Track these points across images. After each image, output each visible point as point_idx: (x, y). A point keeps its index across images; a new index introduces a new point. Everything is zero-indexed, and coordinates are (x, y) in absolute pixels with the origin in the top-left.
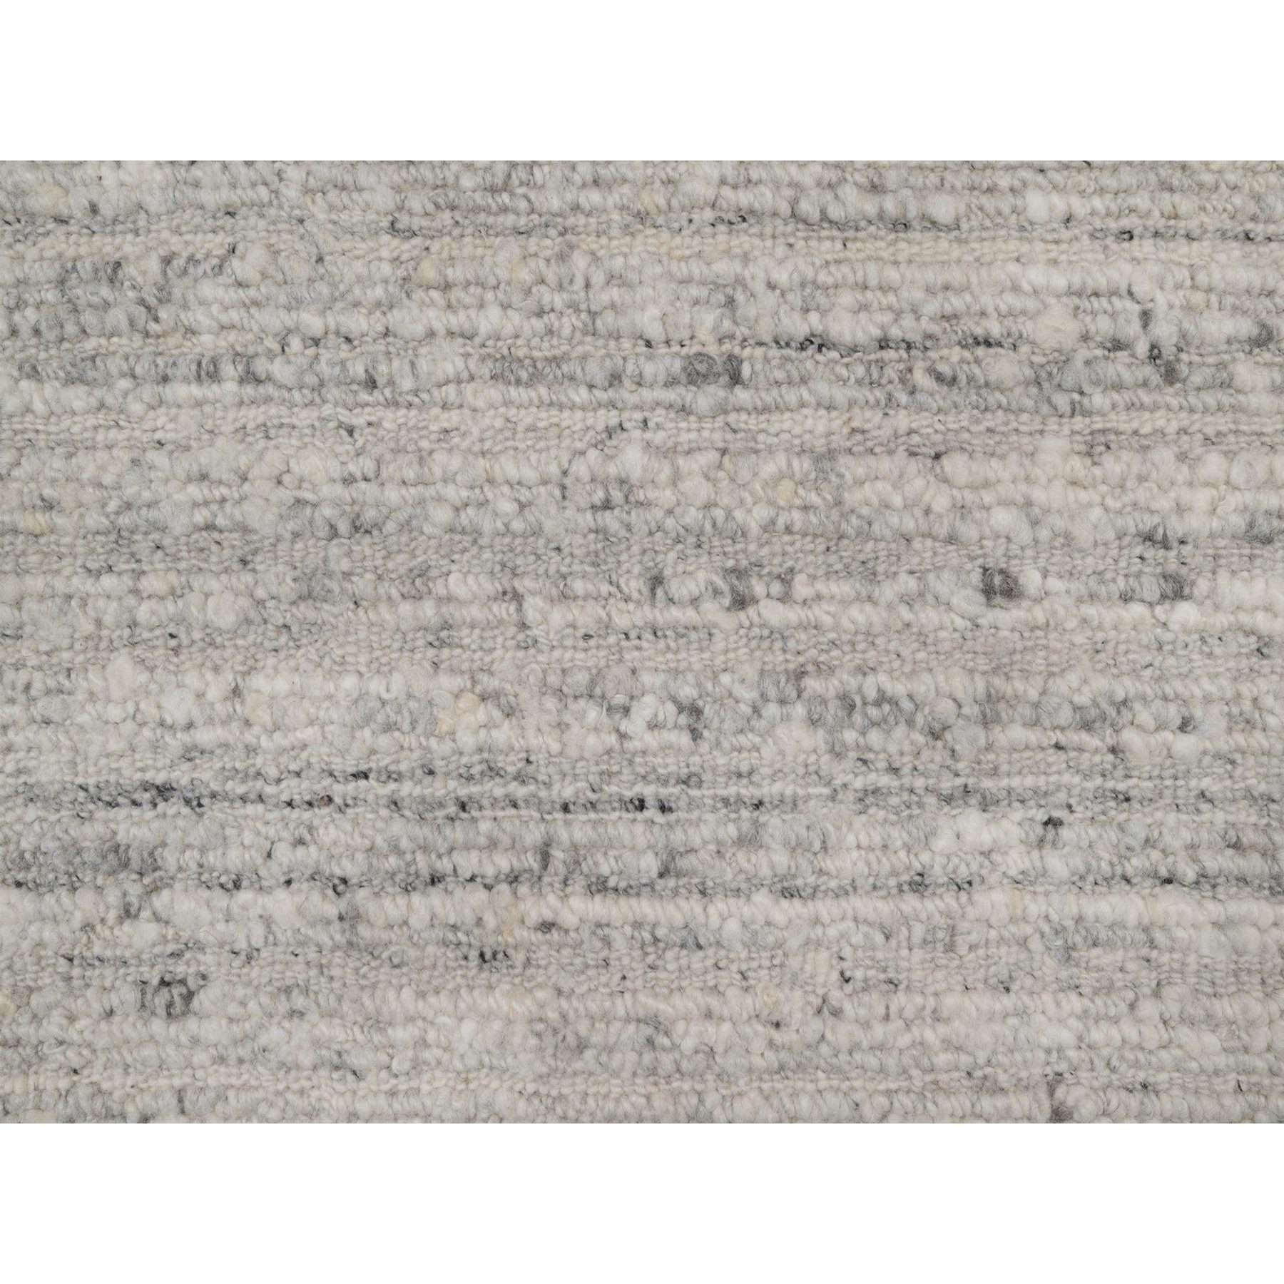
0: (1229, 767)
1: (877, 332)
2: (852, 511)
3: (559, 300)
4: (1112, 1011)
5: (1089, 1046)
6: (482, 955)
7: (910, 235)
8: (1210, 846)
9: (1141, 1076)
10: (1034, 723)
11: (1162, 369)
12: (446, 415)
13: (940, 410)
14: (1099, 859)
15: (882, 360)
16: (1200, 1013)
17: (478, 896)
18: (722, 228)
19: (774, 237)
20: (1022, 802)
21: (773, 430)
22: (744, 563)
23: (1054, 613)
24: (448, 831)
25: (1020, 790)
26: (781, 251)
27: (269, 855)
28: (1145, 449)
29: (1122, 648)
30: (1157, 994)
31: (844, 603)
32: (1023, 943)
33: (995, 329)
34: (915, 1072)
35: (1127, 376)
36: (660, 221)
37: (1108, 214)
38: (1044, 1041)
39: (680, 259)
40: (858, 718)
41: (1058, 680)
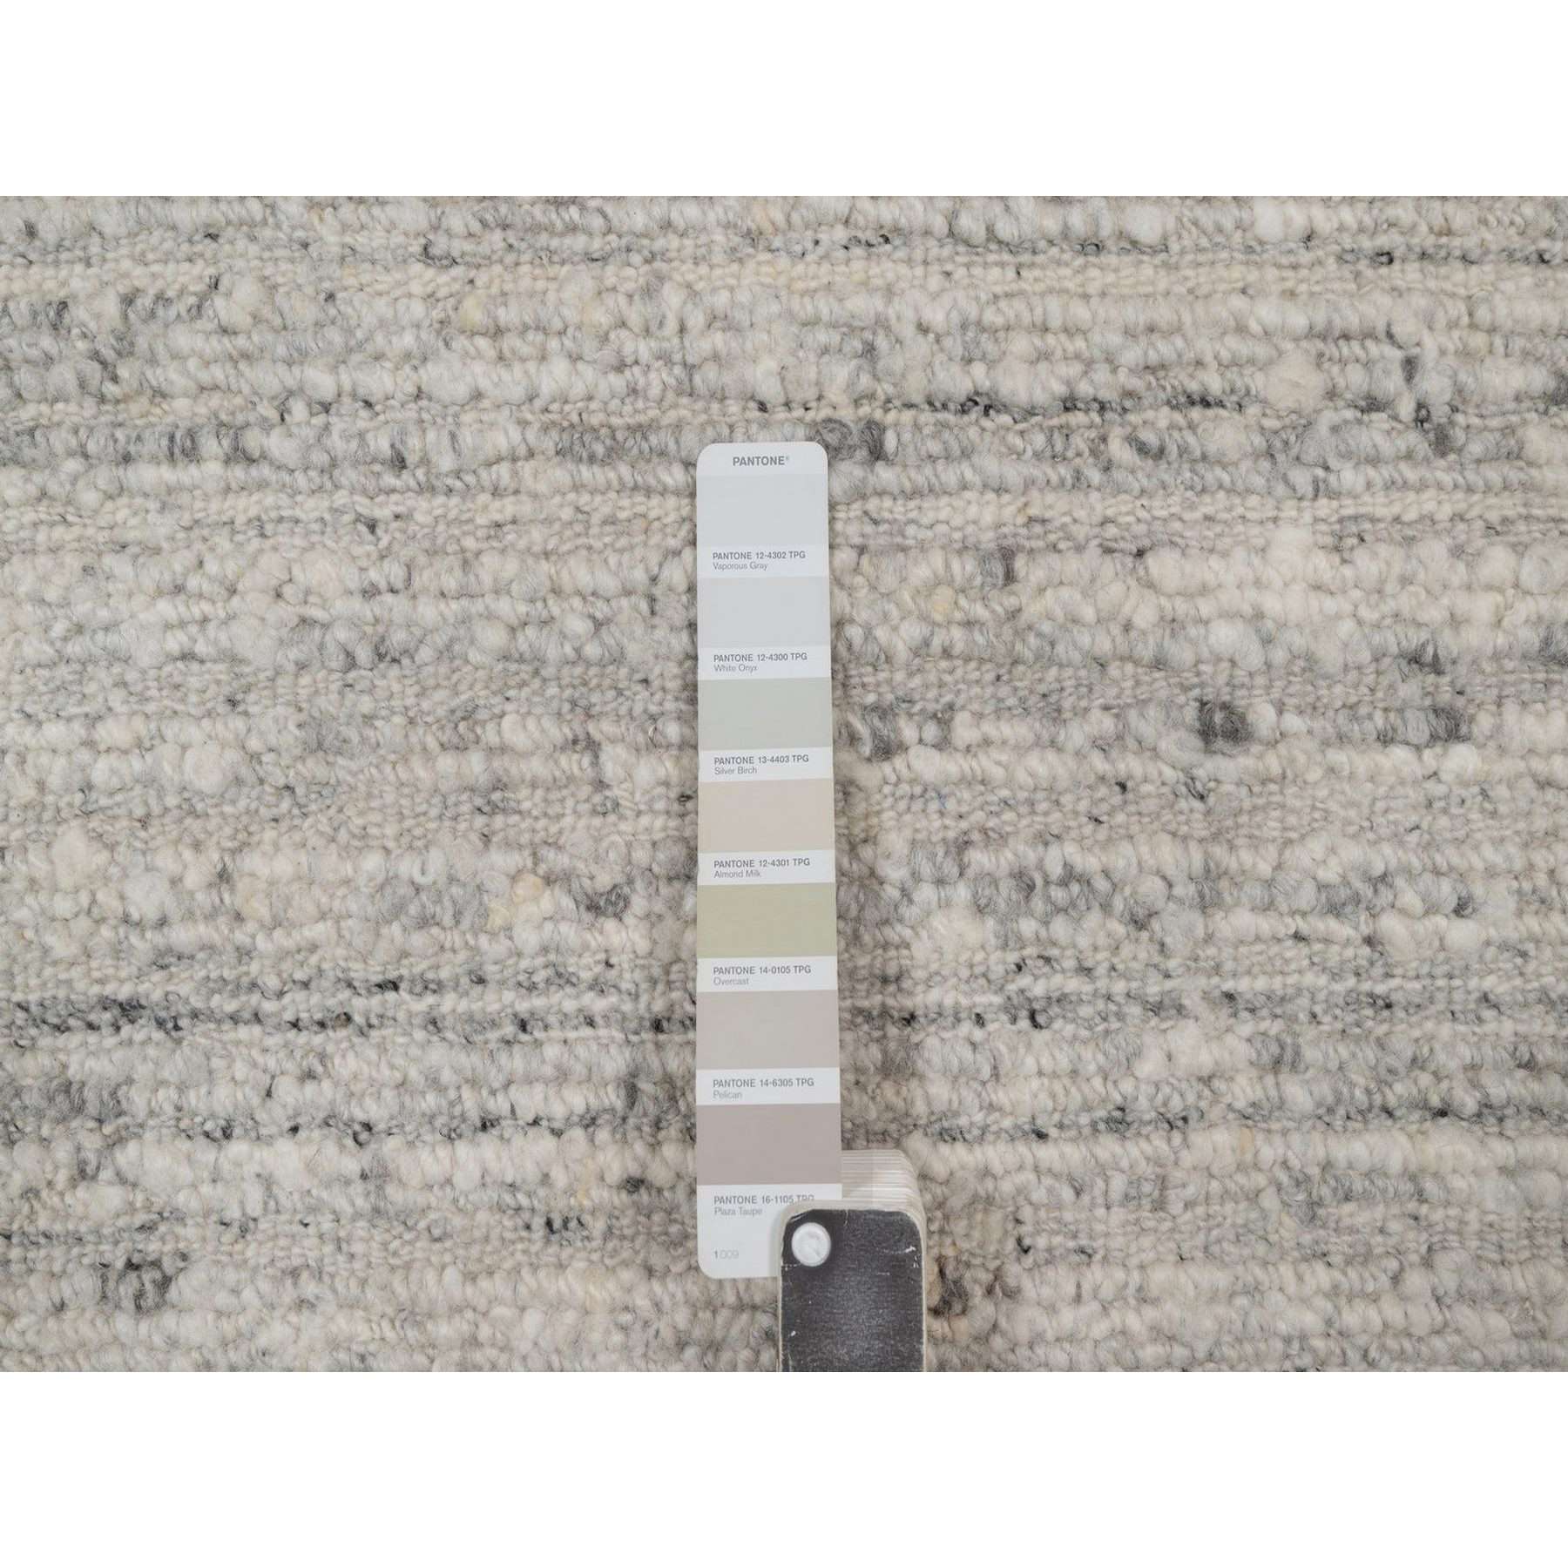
0: (1519, 961)
1: (1060, 389)
2: (1030, 628)
3: (644, 349)
4: (1370, 1287)
5: (1341, 1333)
6: (549, 1224)
7: (1104, 259)
8: (1496, 1066)
10: (1268, 907)
11: (1431, 436)
12: (497, 504)
13: (1143, 492)
14: (1352, 1085)
15: (1068, 426)
16: (1483, 1287)
17: (543, 1145)
18: (858, 251)
19: (925, 263)
20: (1252, 1011)
21: (925, 521)
22: (890, 697)
23: (1292, 761)
24: (503, 1058)
25: (1249, 996)
26: (935, 282)
27: (269, 1094)
28: (1410, 541)
29: (1380, 805)
30: (1427, 1263)
31: (1021, 750)
32: (1254, 1197)
33: (1215, 384)
35: (1386, 447)
36: (777, 242)
37: (1361, 230)
38: (1283, 1327)
39: (803, 294)
40: (1038, 904)
41: (1298, 850)
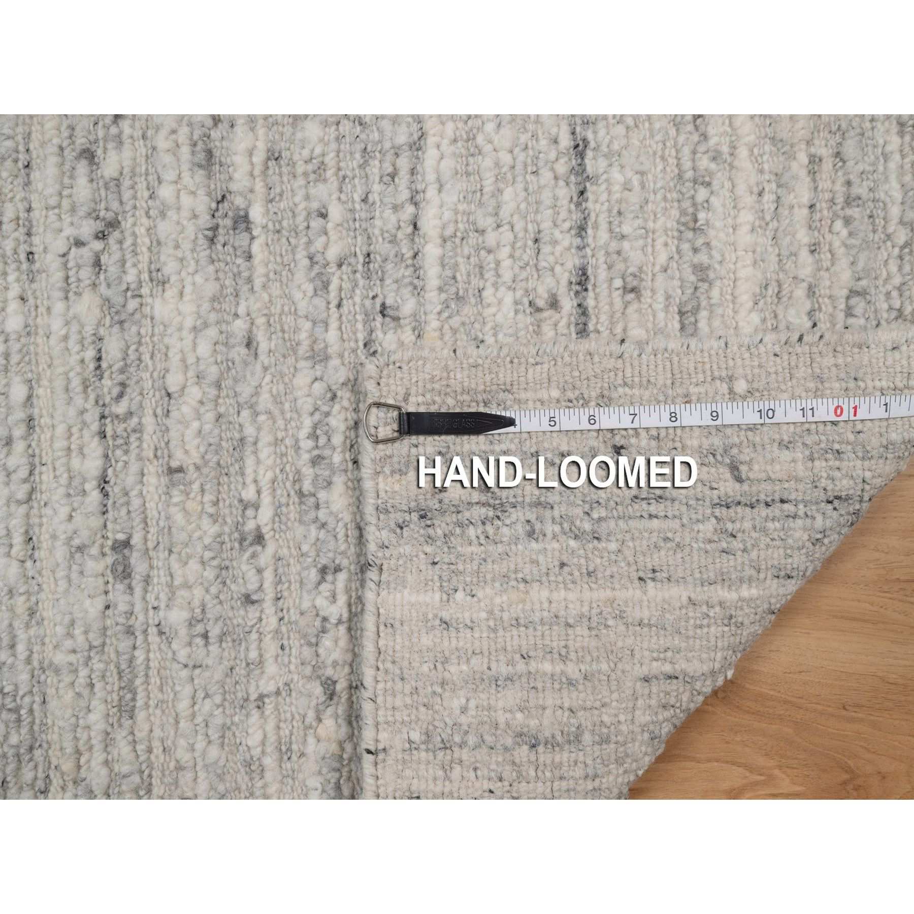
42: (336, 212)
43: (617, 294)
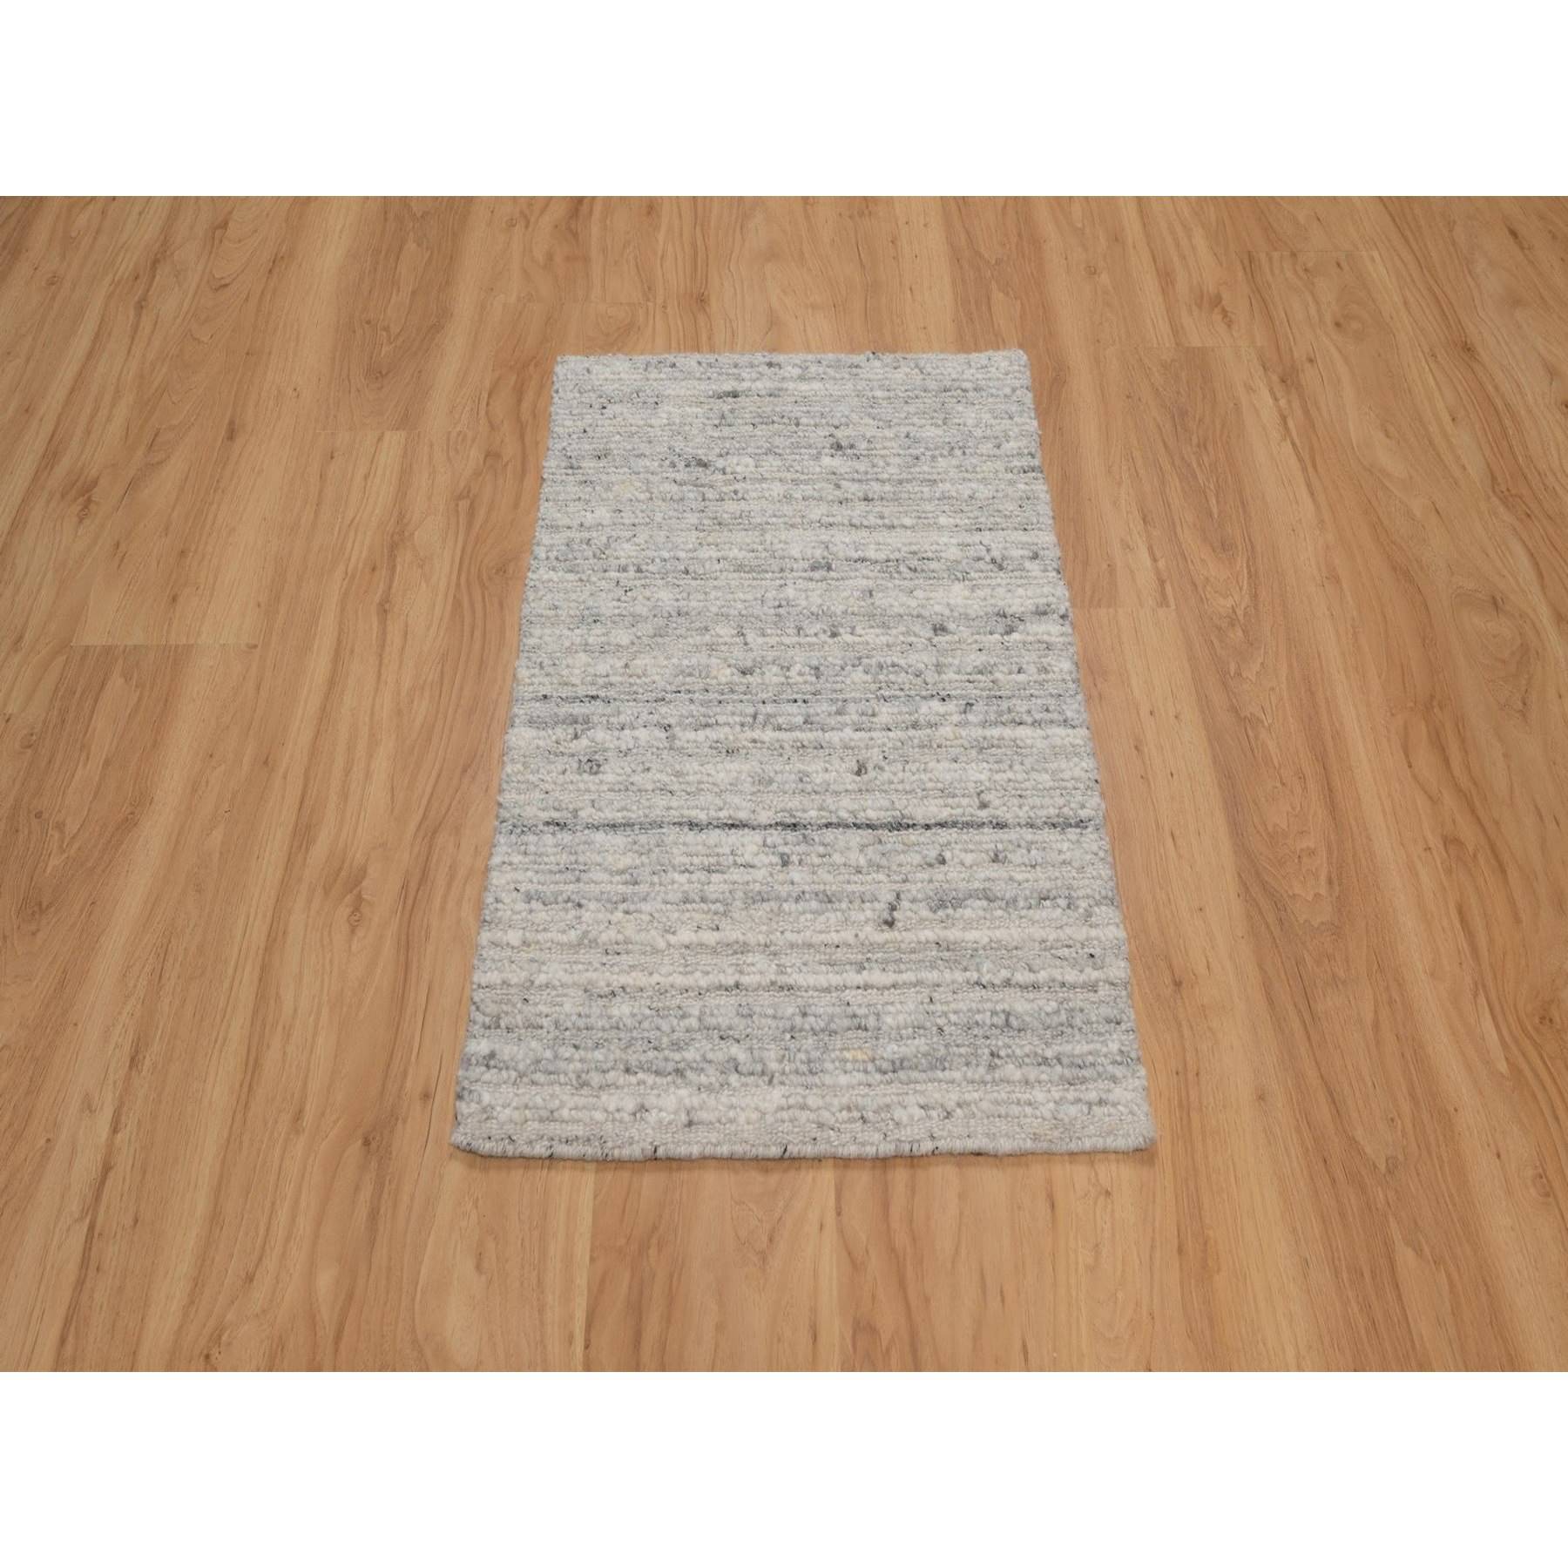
1: (884, 557)
2: (878, 607)
4: (1003, 769)
6: (728, 751)
8: (1037, 711)
9: (1019, 792)
10: (958, 673)
14: (990, 716)
15: (887, 565)
16: (1040, 768)
17: (727, 729)
20: (956, 698)
21: (845, 584)
22: (836, 623)
23: (963, 638)
24: (714, 710)
25: (954, 695)
27: (638, 718)
28: (993, 589)
29: (992, 648)
30: (1021, 763)
31: (877, 636)
34: (918, 790)
35: (984, 569)
40: (885, 671)
42: (1021, 677)
43: (993, 846)
